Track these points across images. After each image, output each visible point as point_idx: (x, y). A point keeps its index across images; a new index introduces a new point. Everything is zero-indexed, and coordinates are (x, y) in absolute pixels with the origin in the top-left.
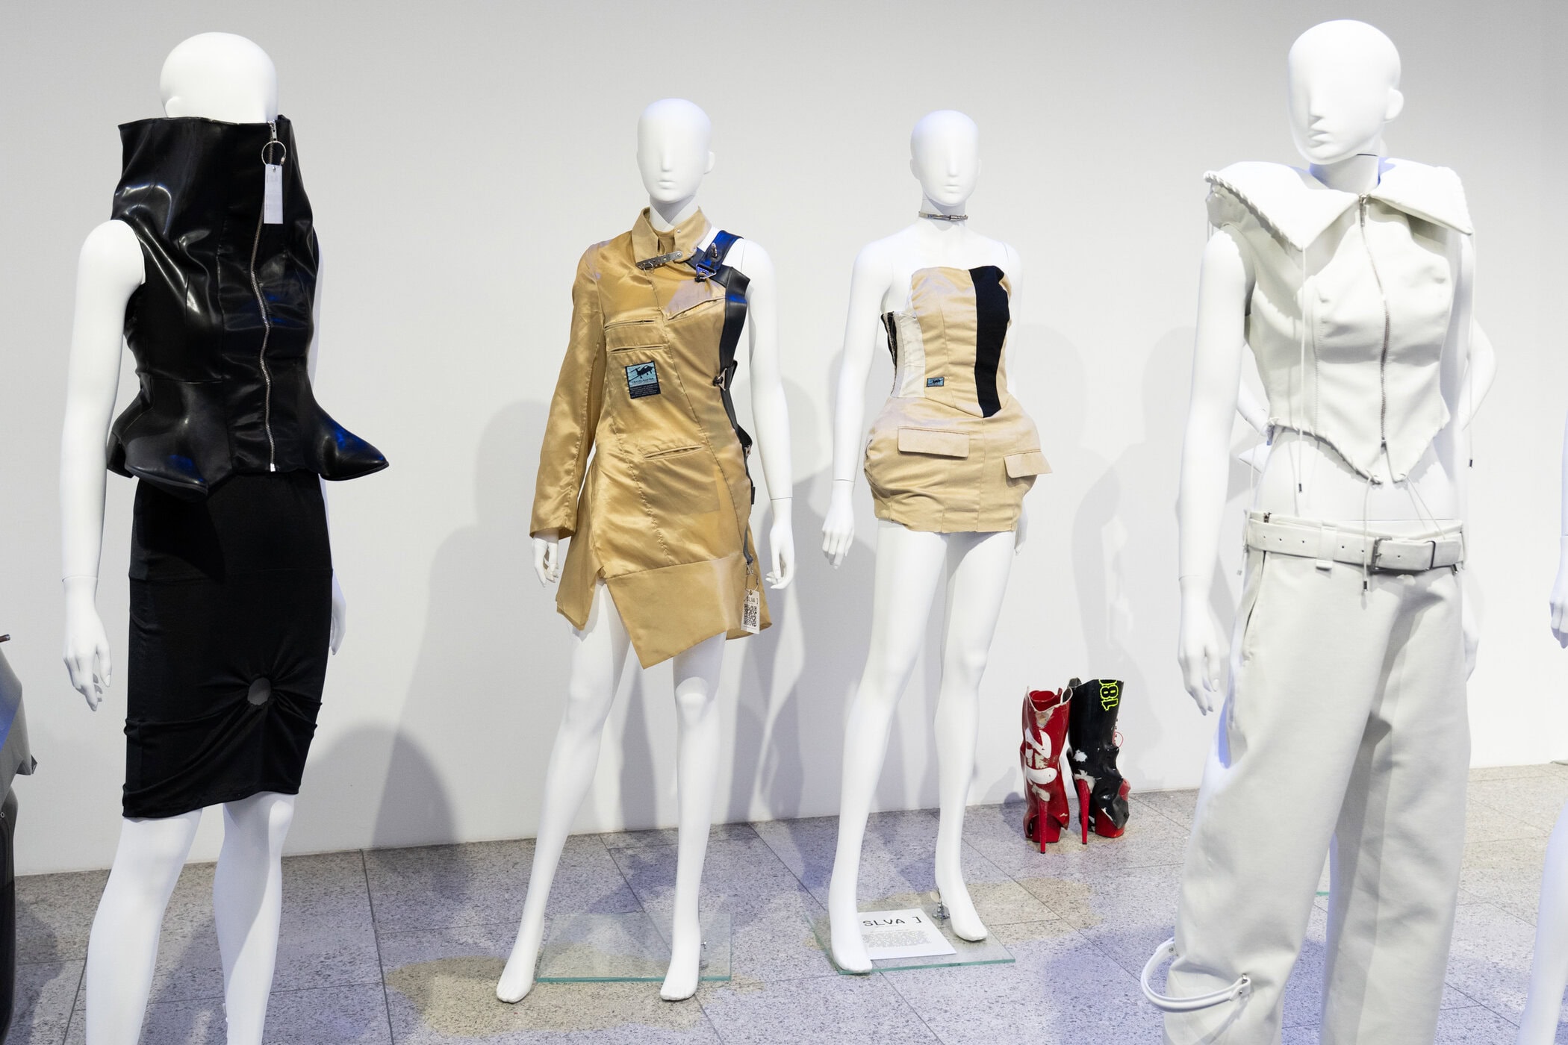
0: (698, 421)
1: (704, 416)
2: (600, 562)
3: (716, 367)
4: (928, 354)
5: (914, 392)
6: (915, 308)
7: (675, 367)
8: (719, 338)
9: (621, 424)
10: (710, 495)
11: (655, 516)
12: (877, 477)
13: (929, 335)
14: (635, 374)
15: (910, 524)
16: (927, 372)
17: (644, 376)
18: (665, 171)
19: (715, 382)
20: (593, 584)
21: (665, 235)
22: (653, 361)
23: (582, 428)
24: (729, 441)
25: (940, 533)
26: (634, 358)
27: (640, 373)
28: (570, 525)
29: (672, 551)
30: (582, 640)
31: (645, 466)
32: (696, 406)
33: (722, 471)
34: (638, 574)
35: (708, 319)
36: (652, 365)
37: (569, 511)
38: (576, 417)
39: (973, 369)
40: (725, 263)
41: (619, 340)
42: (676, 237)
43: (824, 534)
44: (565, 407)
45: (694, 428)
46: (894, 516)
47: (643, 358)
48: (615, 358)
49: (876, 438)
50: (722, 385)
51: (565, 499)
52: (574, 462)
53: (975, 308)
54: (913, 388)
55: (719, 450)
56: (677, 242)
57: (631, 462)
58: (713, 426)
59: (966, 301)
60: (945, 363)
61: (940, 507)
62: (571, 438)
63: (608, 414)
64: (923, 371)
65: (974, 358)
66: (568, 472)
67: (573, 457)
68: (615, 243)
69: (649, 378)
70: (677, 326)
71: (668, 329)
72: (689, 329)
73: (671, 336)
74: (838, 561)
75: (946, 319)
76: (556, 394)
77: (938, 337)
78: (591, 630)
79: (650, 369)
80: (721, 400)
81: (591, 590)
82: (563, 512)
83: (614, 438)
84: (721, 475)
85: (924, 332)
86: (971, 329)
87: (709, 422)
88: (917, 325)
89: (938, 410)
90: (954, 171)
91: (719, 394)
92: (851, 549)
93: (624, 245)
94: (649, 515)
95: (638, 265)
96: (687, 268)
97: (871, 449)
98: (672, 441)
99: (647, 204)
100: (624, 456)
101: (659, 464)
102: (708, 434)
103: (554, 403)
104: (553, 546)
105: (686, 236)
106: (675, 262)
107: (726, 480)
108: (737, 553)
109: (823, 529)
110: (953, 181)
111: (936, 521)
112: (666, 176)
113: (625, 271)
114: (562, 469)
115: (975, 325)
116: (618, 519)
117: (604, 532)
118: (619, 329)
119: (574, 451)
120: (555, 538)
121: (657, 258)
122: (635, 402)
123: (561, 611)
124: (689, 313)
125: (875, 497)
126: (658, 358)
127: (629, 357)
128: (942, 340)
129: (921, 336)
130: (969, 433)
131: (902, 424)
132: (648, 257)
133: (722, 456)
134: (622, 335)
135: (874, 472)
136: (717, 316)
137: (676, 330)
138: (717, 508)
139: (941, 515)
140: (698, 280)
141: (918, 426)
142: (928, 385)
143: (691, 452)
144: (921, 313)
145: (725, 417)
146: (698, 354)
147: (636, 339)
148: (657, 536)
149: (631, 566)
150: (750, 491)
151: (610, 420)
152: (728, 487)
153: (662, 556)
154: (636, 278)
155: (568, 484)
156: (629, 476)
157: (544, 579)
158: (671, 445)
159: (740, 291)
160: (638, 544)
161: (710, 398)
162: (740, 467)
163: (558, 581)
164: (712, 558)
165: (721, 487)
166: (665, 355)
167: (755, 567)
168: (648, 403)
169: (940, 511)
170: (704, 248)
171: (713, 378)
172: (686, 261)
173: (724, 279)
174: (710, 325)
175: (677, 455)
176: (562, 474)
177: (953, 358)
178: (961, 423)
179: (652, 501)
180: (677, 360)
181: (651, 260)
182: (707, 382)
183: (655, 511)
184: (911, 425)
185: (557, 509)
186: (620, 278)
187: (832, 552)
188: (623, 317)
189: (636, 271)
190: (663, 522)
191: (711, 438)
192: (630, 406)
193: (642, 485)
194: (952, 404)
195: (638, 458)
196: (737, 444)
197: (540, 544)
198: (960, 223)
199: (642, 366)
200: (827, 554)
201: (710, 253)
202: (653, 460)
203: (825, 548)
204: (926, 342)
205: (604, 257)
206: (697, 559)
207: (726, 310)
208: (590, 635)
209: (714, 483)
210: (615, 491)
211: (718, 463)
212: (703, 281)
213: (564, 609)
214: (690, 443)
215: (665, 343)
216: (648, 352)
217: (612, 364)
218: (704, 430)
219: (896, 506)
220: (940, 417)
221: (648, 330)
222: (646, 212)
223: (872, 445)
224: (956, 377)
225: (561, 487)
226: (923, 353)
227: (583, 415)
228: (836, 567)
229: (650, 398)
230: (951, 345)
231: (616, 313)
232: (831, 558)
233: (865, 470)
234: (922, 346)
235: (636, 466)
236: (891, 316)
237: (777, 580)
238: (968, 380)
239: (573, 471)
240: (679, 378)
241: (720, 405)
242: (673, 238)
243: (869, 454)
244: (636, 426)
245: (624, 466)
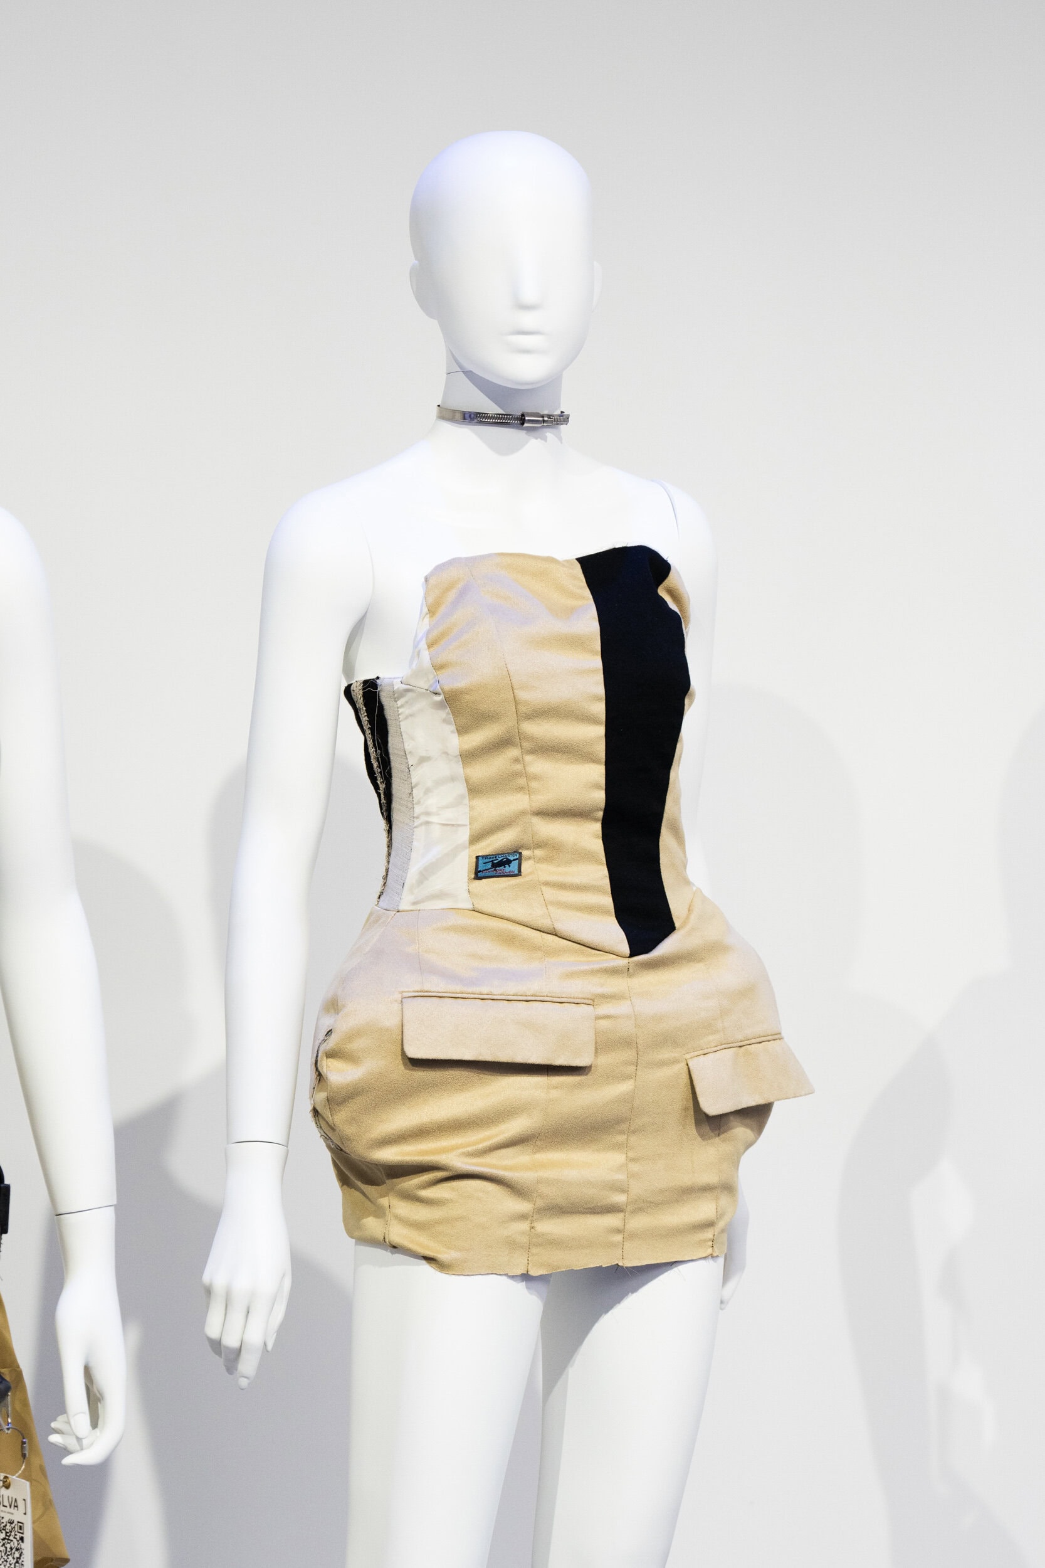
4: (475, 790)
5: (440, 895)
6: (438, 667)
12: (349, 1130)
13: (478, 738)
15: (444, 1256)
16: (475, 839)
25: (526, 1277)
39: (597, 827)
43: (208, 1291)
46: (398, 1234)
49: (343, 1024)
53: (597, 662)
54: (436, 883)
59: (574, 642)
60: (523, 813)
61: (523, 1206)
64: (464, 835)
65: (599, 797)
74: (248, 1365)
75: (522, 695)
77: (502, 744)
85: (462, 730)
86: (590, 719)
88: (445, 713)
89: (509, 940)
90: (529, 294)
92: (284, 1330)
97: (331, 1055)
109: (206, 1278)
110: (528, 320)
111: (512, 1244)
115: (599, 709)
125: (344, 1180)
128: (514, 752)
129: (456, 743)
130: (592, 1001)
131: (412, 983)
135: (340, 1117)
139: (524, 1226)
141: (456, 988)
142: (478, 875)
144: (453, 681)
167: (18, 1407)
169: (523, 1217)
177: (544, 798)
178: (571, 975)
184: (436, 985)
187: (231, 1341)
194: (545, 923)
198: (549, 434)
200: (216, 1346)
203: (213, 1329)
204: (468, 757)
219: (403, 1208)
220: (514, 960)
223: (330, 1044)
224: (552, 849)
226: (461, 789)
228: (244, 1382)
230: (538, 765)
232: (232, 1358)
233: (315, 1112)
234: (458, 769)
236: (371, 688)
237: (79, 1439)
238: (583, 856)
243: (324, 1070)
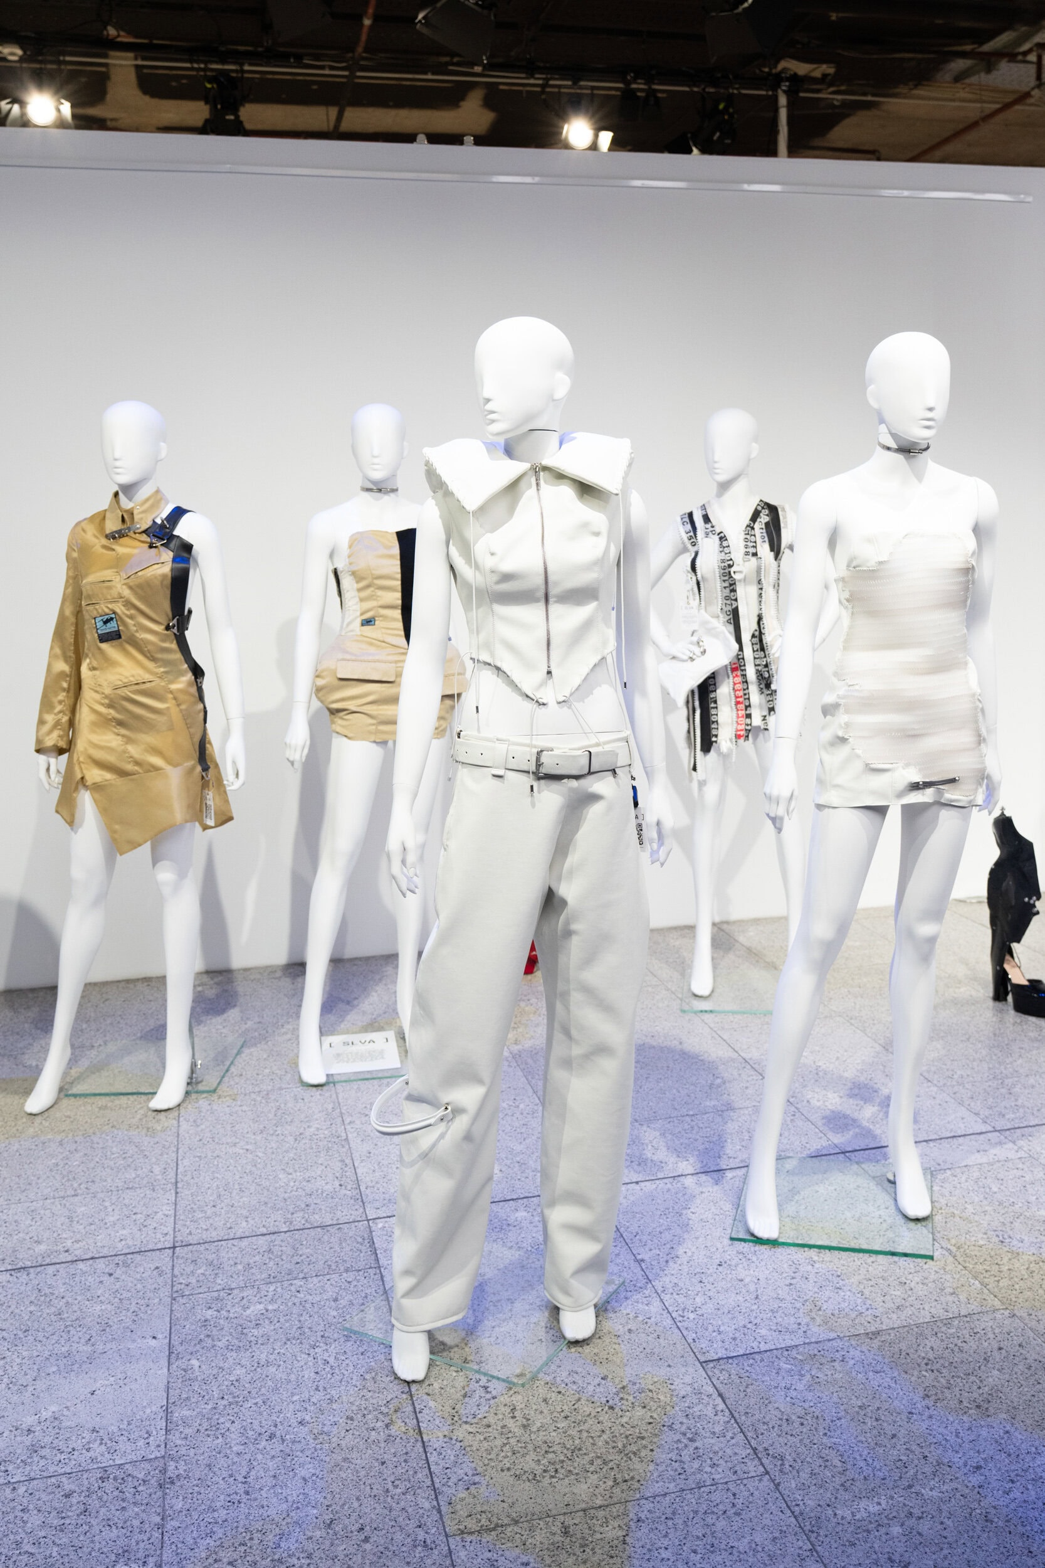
0: (153, 659)
1: (159, 656)
2: (82, 772)
3: (168, 616)
4: (362, 600)
5: (352, 631)
6: (350, 564)
7: (131, 617)
8: (168, 592)
9: (95, 664)
10: (165, 718)
11: (123, 736)
12: (326, 698)
13: (361, 585)
14: (102, 623)
15: (350, 735)
16: (362, 614)
17: (108, 624)
18: (116, 460)
19: (168, 628)
20: (76, 789)
21: (127, 511)
22: (114, 613)
23: (71, 667)
24: (182, 674)
25: (375, 742)
26: (100, 611)
27: (106, 622)
28: (62, 744)
29: (137, 763)
30: (76, 833)
31: (112, 696)
32: (150, 647)
33: (175, 698)
34: (113, 782)
35: (156, 578)
36: (113, 616)
37: (61, 733)
38: (66, 659)
39: (400, 611)
40: (175, 533)
41: (89, 597)
42: (135, 512)
43: (286, 744)
44: (58, 651)
45: (150, 665)
46: (338, 729)
47: (107, 611)
48: (87, 611)
49: (322, 668)
50: (175, 630)
51: (57, 724)
52: (64, 694)
53: (398, 562)
54: (351, 627)
55: (171, 682)
56: (136, 517)
57: (103, 693)
58: (166, 663)
59: (392, 557)
60: (374, 607)
61: (374, 721)
62: (62, 674)
63: (87, 656)
64: (358, 613)
65: (400, 602)
66: (60, 702)
67: (64, 690)
68: (92, 519)
69: (112, 626)
70: (131, 584)
71: (124, 587)
72: (140, 586)
73: (127, 593)
74: (296, 765)
75: (374, 572)
76: (53, 641)
77: (368, 586)
78: (81, 825)
79: (112, 619)
80: (175, 642)
81: (75, 795)
82: (55, 734)
83: (90, 673)
84: (174, 701)
85: (357, 582)
86: (396, 579)
87: (162, 660)
88: (352, 577)
89: (371, 644)
90: (376, 453)
91: (173, 637)
92: (308, 756)
93: (98, 520)
94: (118, 735)
95: (107, 536)
96: (144, 537)
97: (319, 676)
98: (133, 676)
99: (116, 488)
100: (98, 689)
101: (123, 694)
102: (162, 670)
103: (52, 648)
104: (53, 761)
105: (144, 512)
106: (135, 533)
107: (178, 705)
108: (192, 762)
109: (285, 741)
110: (376, 460)
111: (370, 732)
112: (118, 464)
113: (96, 541)
114: (55, 700)
115: (399, 576)
116: (96, 738)
117: (86, 749)
118: (88, 587)
119: (65, 685)
120: (54, 754)
121: (121, 530)
122: (104, 646)
123: (57, 812)
124: (140, 574)
126: (118, 611)
127: (96, 610)
128: (372, 589)
129: (356, 586)
130: (396, 662)
131: (340, 656)
132: (115, 529)
133: (173, 687)
134: (91, 593)
135: (323, 694)
136: (164, 576)
137: (130, 588)
138: (171, 728)
139: (374, 727)
140: (151, 547)
141: (353, 658)
142: (363, 625)
143: (148, 685)
144: (355, 569)
145: (178, 656)
146: (150, 606)
147: (100, 596)
148: (125, 752)
149: (108, 776)
150: (202, 715)
151: (88, 660)
152: (181, 711)
153: (130, 767)
154: (104, 547)
155: (60, 712)
156: (103, 704)
157: (47, 786)
158: (132, 679)
159: (185, 555)
160: (111, 758)
161: (163, 641)
162: (193, 695)
163: (60, 786)
164: (168, 768)
165: (175, 712)
166: (123, 608)
168: (112, 646)
169: (373, 725)
170: (159, 521)
171: (166, 624)
172: (145, 532)
173: (172, 545)
174: (157, 583)
175: (136, 687)
176: (56, 704)
177: (381, 603)
178: (389, 655)
179: (120, 723)
180: (133, 612)
181: (116, 532)
182: (160, 629)
183: (123, 731)
184: (348, 657)
185: (51, 732)
186: (93, 547)
187: (291, 759)
188: (91, 578)
189: (104, 541)
190: (129, 740)
191: (166, 672)
192: (99, 649)
193: (112, 711)
194: (381, 639)
195: (108, 691)
196: (189, 676)
197: (42, 758)
198: (392, 495)
199: (106, 617)
200: (288, 760)
201: (162, 526)
202: (119, 692)
203: (288, 755)
204: (359, 590)
205: (84, 530)
206: (156, 769)
207: (172, 570)
208: (80, 830)
209: (168, 708)
210: (93, 717)
211: (171, 692)
212: (156, 547)
213: (59, 810)
214: (147, 677)
215: (121, 598)
216: (110, 606)
217: (87, 617)
218: (160, 667)
219: (340, 722)
220: (372, 650)
221: (109, 588)
222: (116, 494)
223: (317, 674)
224: (385, 617)
225: (56, 714)
226: (357, 599)
227: (70, 657)
229: (115, 642)
230: (379, 593)
231: (87, 575)
232: (292, 763)
234: (356, 593)
235: (106, 697)
236: (335, 569)
237: (231, 783)
238: (394, 620)
239: (64, 701)
240: (135, 625)
241: (174, 646)
242: (132, 514)
243: (317, 681)
244: (105, 665)
245: (98, 697)
